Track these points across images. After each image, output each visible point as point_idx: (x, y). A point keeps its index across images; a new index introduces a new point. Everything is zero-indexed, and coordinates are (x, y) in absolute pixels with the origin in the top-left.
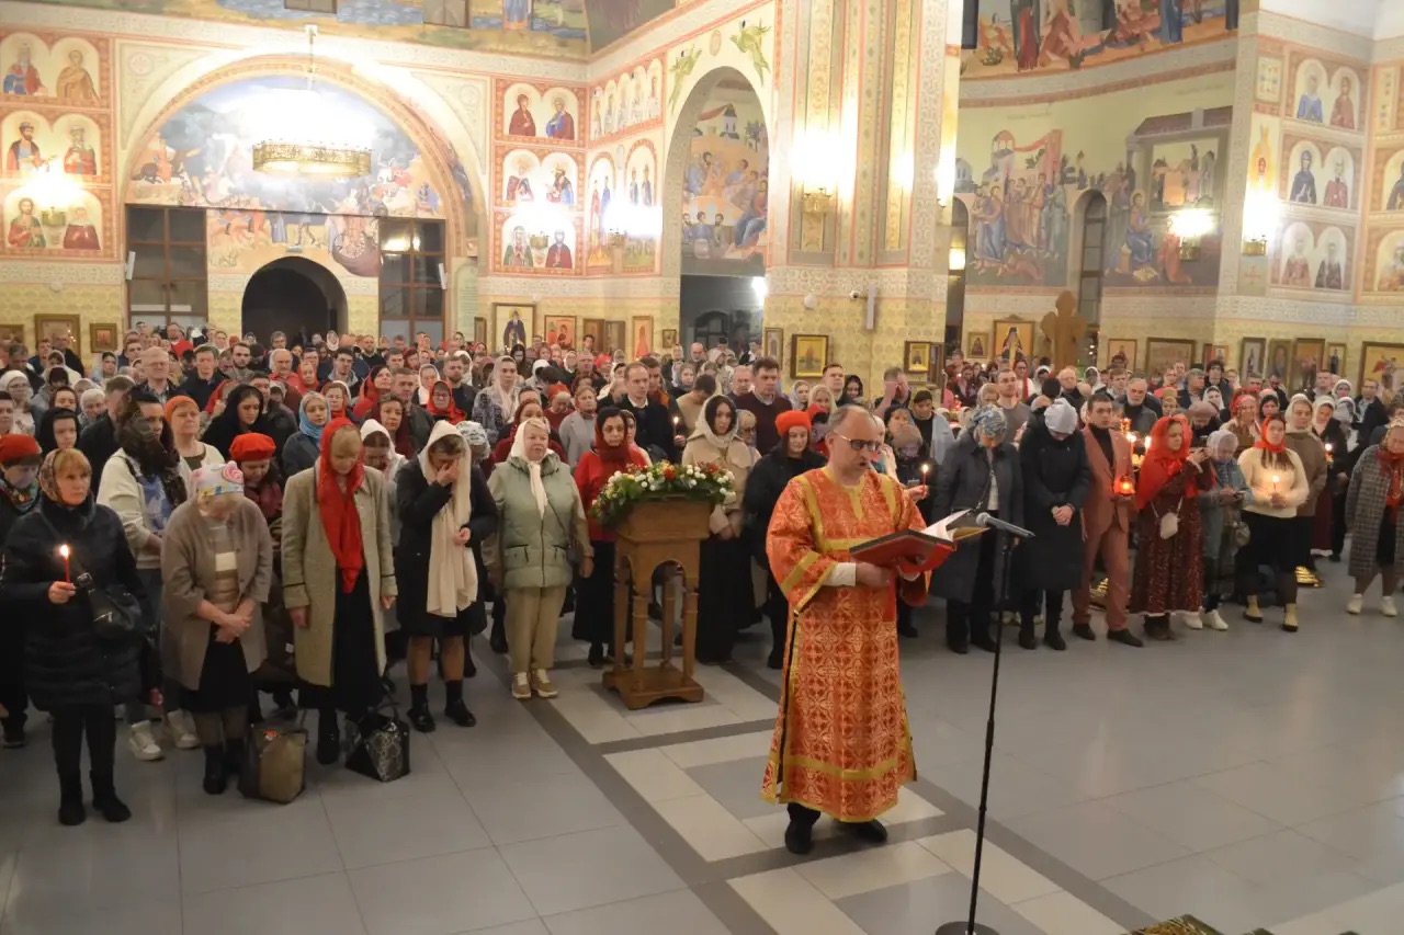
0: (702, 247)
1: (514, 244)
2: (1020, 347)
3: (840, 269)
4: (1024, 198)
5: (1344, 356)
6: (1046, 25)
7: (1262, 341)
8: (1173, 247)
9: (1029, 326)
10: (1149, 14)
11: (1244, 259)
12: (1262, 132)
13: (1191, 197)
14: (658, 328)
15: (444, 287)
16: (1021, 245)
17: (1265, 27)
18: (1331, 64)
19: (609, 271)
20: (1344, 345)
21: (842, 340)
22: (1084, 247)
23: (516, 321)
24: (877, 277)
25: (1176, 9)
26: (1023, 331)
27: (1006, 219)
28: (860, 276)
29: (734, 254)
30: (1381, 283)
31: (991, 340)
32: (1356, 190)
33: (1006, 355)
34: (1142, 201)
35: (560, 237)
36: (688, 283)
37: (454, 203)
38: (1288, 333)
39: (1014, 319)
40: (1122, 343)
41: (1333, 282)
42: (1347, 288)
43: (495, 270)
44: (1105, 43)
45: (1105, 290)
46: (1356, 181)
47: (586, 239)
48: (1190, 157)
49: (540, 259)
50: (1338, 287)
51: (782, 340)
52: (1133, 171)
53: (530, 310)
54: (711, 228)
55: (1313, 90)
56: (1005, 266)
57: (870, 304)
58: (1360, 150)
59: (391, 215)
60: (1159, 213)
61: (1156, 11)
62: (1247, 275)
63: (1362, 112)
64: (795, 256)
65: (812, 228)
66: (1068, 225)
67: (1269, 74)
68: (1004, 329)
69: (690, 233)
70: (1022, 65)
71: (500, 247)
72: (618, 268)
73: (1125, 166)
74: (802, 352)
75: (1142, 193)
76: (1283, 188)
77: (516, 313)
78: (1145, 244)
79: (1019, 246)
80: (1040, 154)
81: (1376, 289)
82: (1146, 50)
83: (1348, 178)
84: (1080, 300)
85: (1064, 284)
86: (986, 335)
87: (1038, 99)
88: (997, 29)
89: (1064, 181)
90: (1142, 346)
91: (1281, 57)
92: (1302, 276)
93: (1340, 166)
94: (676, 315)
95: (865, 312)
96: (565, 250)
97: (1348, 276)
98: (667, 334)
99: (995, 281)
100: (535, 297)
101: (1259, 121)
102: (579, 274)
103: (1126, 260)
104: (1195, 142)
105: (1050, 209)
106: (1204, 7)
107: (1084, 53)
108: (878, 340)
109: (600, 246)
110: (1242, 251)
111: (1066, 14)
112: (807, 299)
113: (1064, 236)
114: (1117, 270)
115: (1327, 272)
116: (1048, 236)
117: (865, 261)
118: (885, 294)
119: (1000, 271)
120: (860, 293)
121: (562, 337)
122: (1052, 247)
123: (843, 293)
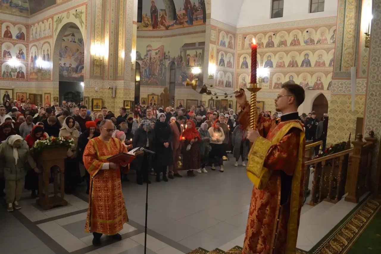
0: (65, 73)
1: (6, 71)
2: (155, 101)
3: (105, 80)
4: (155, 62)
5: (232, 104)
6: (160, 18)
7: (213, 100)
8: (192, 76)
9: (157, 96)
10: (185, 17)
11: (209, 80)
12: (212, 48)
13: (196, 64)
14: (52, 97)
17: (212, 23)
18: (227, 33)
19: (37, 80)
20: (232, 101)
21: (106, 100)
22: (170, 76)
23: (7, 94)
24: (115, 83)
25: (191, 16)
26: (155, 97)
27: (150, 68)
28: (111, 82)
29: (75, 75)
30: (240, 86)
31: (147, 100)
32: (233, 64)
33: (151, 104)
34: (184, 65)
35: (21, 69)
36: (61, 83)
38: (219, 98)
39: (153, 94)
40: (181, 101)
41: (229, 86)
42: (232, 87)
44: (174, 23)
45: (176, 87)
46: (234, 61)
47: (29, 70)
48: (195, 54)
49: (14, 76)
50: (230, 87)
51: (89, 100)
52: (182, 57)
53: (11, 91)
54: (68, 68)
55: (223, 39)
56: (150, 80)
57: (114, 91)
58: (234, 54)
60: (188, 68)
61: (187, 17)
63: (234, 45)
64: (92, 76)
65: (97, 69)
66: (166, 70)
67: (213, 34)
68: (151, 97)
69: (61, 69)
70: (154, 28)
71: (1, 71)
72: (40, 78)
73: (180, 55)
74: (95, 104)
75: (184, 62)
76: (217, 63)
77: (7, 92)
78: (185, 75)
79: (153, 75)
80: (159, 51)
82: (184, 26)
83: (232, 61)
84: (170, 90)
85: (166, 85)
86: (146, 98)
87: (158, 37)
88: (147, 18)
89: (165, 58)
90: (185, 101)
91: (216, 30)
93: (230, 58)
94: (58, 93)
95: (112, 92)
96: (23, 73)
97: (232, 84)
98: (55, 98)
99: (148, 84)
100: (13, 87)
101: (211, 46)
102: (27, 80)
103: (180, 80)
104: (196, 50)
105: (162, 66)
106: (198, 16)
107: (169, 26)
108: (116, 100)
109: (34, 72)
110: (208, 77)
111: (165, 16)
112: (96, 88)
113: (165, 73)
114: (179, 82)
115: (228, 83)
116: (161, 73)
117: (112, 78)
118: (118, 88)
119: (149, 82)
120: (111, 87)
121: (22, 99)
122: (162, 76)
123: (106, 87)
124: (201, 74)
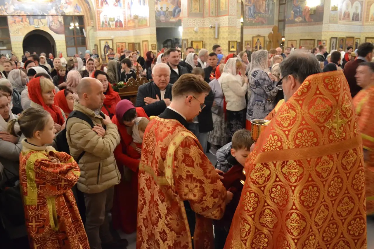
0: (162, 18)
1: (104, 21)
2: (261, 44)
3: (206, 18)
5: (360, 42)
7: (336, 38)
8: (307, 10)
9: (263, 38)
11: (331, 12)
14: (150, 44)
15: (85, 36)
16: (260, 13)
19: (134, 27)
20: (359, 39)
21: (207, 42)
22: (279, 12)
23: (107, 45)
24: (218, 20)
26: (261, 40)
27: (255, 5)
28: (212, 20)
29: (173, 20)
30: (371, 19)
31: (252, 42)
33: (256, 47)
35: (118, 18)
36: (158, 30)
37: (85, 9)
38: (344, 35)
39: (259, 36)
40: (292, 41)
41: (357, 19)
42: (361, 21)
43: (99, 29)
45: (286, 25)
47: (127, 18)
49: (113, 25)
50: (358, 20)
51: (188, 43)
53: (111, 41)
54: (165, 12)
56: (255, 20)
57: (216, 29)
59: (66, 14)
62: (332, 17)
64: (191, 14)
65: (195, 4)
66: (274, 5)
68: (256, 40)
69: (158, 15)
71: (100, 22)
72: (137, 26)
77: (107, 42)
78: (298, 10)
79: (259, 13)
81: (370, 20)
84: (278, 29)
85: (273, 24)
86: (250, 41)
90: (298, 42)
92: (348, 17)
94: (155, 39)
95: (214, 32)
96: (121, 22)
97: (361, 17)
98: (153, 45)
99: (252, 25)
100: (112, 37)
102: (125, 29)
103: (292, 16)
108: (219, 41)
109: (131, 20)
110: (331, 9)
112: (195, 29)
113: (273, 10)
114: (290, 19)
115: (355, 16)
116: (268, 9)
117: (214, 15)
118: (221, 26)
119: (254, 21)
120: (213, 26)
121: (122, 49)
122: (269, 13)
123: (207, 26)
124: (320, 6)
